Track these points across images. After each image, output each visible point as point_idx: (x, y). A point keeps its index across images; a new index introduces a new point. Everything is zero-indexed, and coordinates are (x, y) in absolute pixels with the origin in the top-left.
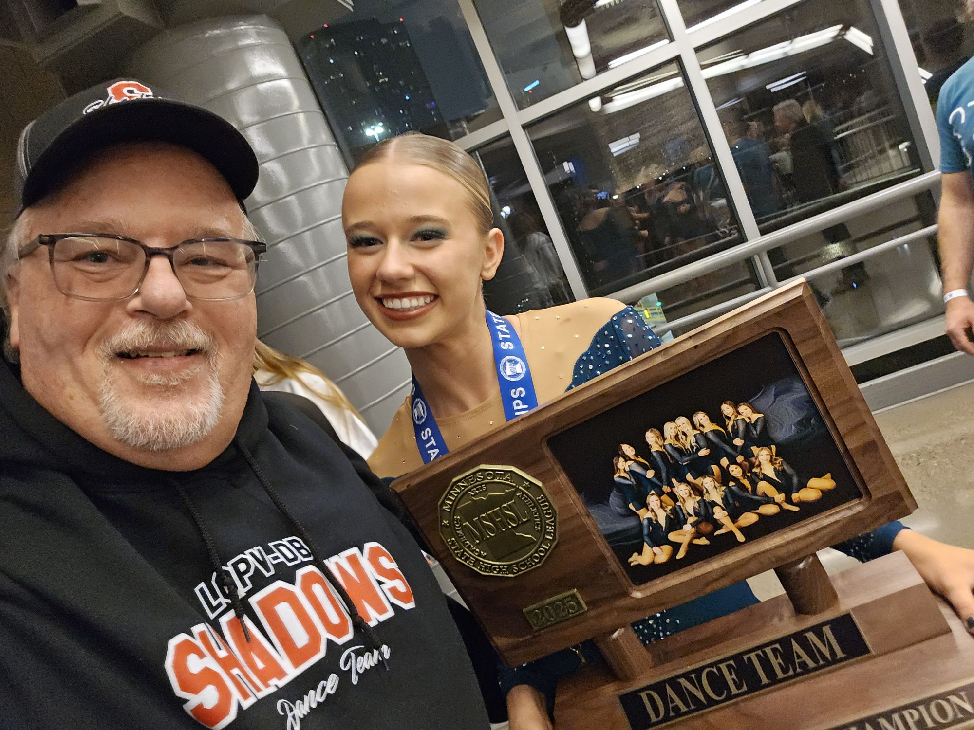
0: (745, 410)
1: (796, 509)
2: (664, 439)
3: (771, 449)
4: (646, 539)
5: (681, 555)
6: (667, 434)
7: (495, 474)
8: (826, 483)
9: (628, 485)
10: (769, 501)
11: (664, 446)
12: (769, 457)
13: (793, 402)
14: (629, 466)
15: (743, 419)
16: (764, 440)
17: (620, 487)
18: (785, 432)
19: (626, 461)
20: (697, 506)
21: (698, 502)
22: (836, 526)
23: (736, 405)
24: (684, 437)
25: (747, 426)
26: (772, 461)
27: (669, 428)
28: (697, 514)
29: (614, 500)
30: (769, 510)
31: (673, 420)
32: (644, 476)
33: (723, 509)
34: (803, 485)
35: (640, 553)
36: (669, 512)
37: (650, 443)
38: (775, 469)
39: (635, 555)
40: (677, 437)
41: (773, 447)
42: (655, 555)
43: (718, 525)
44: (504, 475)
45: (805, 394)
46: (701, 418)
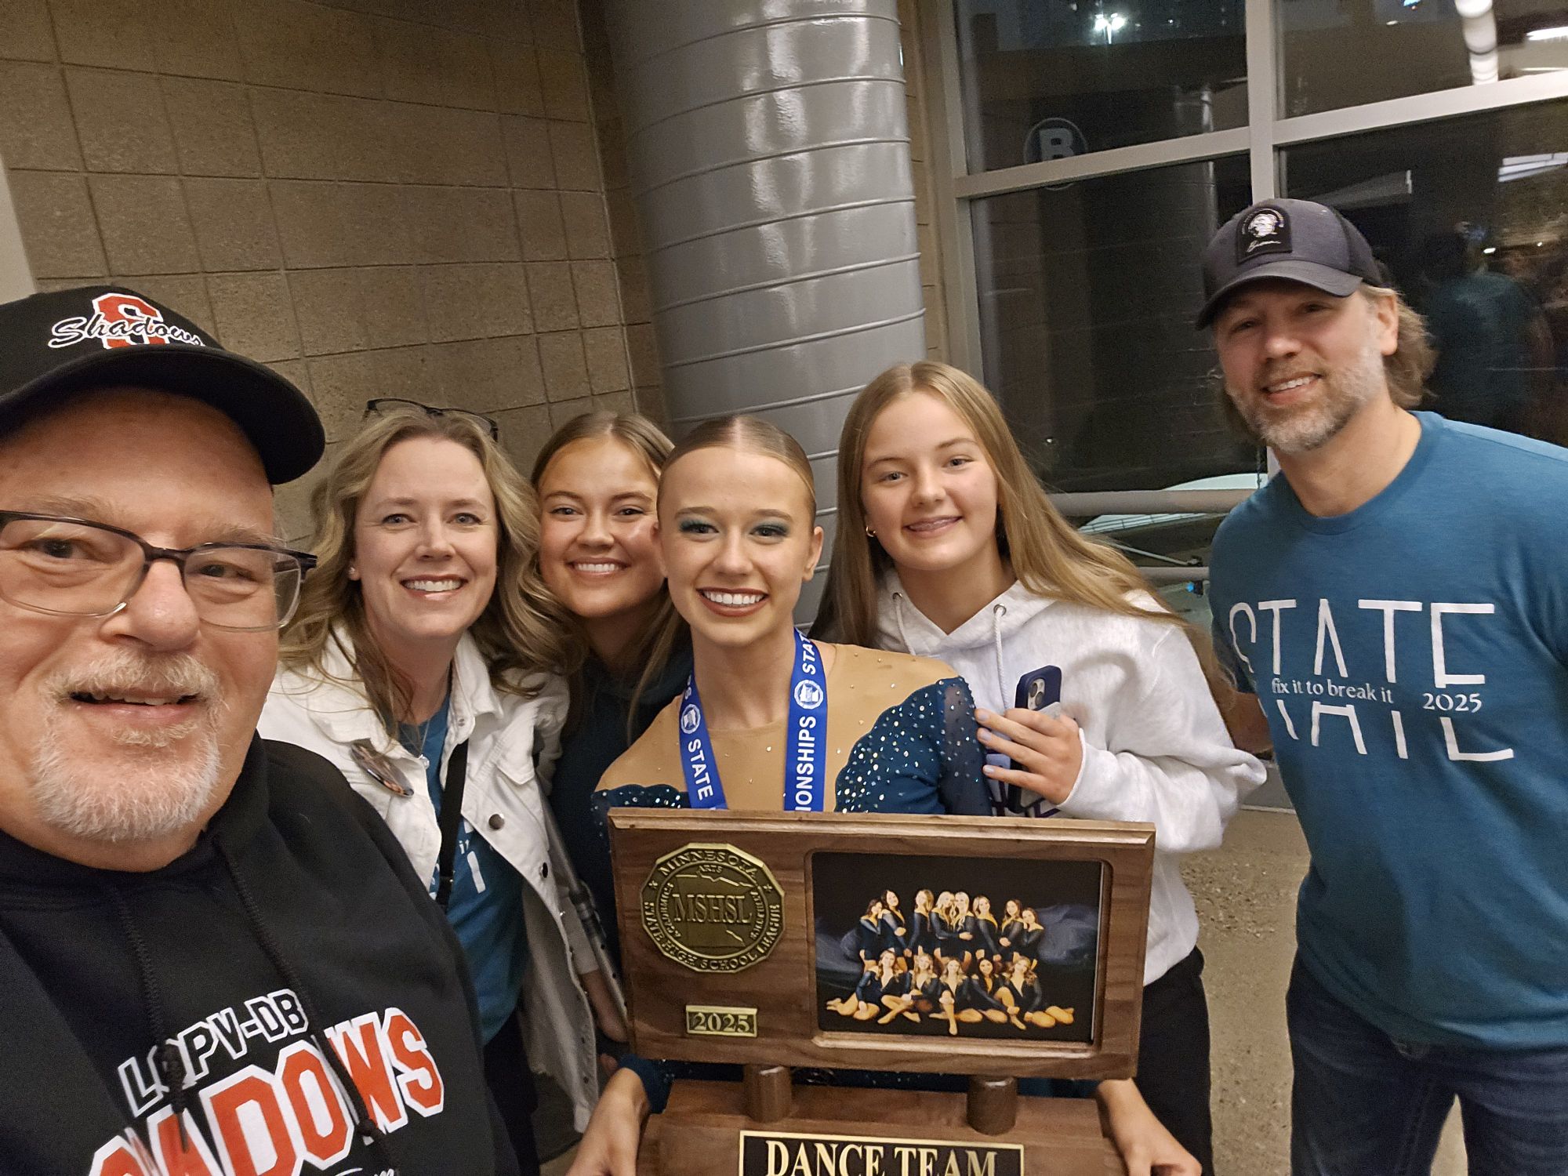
0: (1029, 915)
1: (1022, 1026)
2: (934, 906)
3: (1032, 962)
4: (858, 989)
5: (884, 1020)
6: (939, 903)
7: (740, 861)
8: (1065, 1016)
9: (872, 932)
10: (1001, 1007)
11: (930, 913)
12: (1025, 969)
13: (1078, 930)
14: (883, 915)
15: (1022, 924)
16: (1029, 952)
17: (862, 929)
18: (1052, 953)
19: (883, 908)
20: (929, 982)
21: (932, 979)
22: (1052, 1061)
23: (1022, 909)
24: (955, 913)
25: (1023, 932)
26: (1026, 975)
27: (945, 898)
28: (923, 989)
29: (848, 939)
30: (997, 1016)
31: (954, 893)
32: (893, 931)
33: (953, 996)
34: (1042, 1008)
35: (844, 1001)
36: (897, 974)
37: (917, 903)
38: (1025, 983)
39: (838, 1000)
40: (948, 910)
41: (1035, 962)
42: (858, 1009)
43: (938, 1008)
44: (747, 867)
45: (1093, 928)
46: (982, 903)
